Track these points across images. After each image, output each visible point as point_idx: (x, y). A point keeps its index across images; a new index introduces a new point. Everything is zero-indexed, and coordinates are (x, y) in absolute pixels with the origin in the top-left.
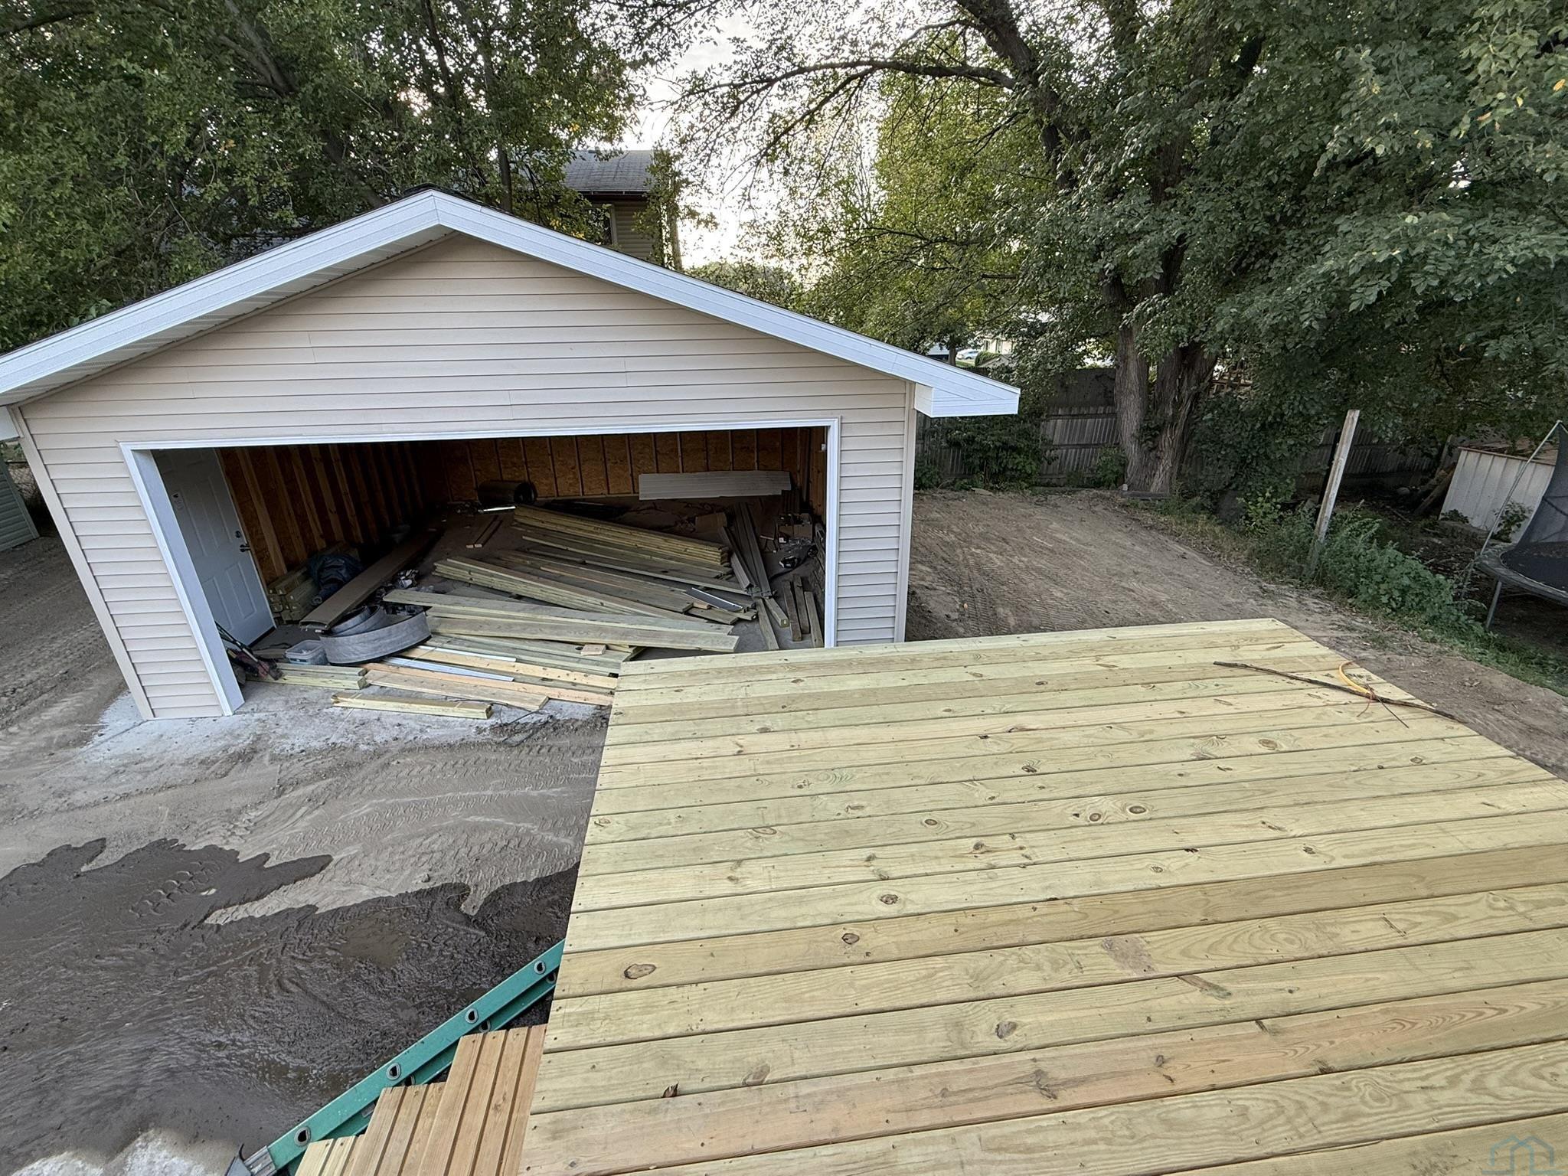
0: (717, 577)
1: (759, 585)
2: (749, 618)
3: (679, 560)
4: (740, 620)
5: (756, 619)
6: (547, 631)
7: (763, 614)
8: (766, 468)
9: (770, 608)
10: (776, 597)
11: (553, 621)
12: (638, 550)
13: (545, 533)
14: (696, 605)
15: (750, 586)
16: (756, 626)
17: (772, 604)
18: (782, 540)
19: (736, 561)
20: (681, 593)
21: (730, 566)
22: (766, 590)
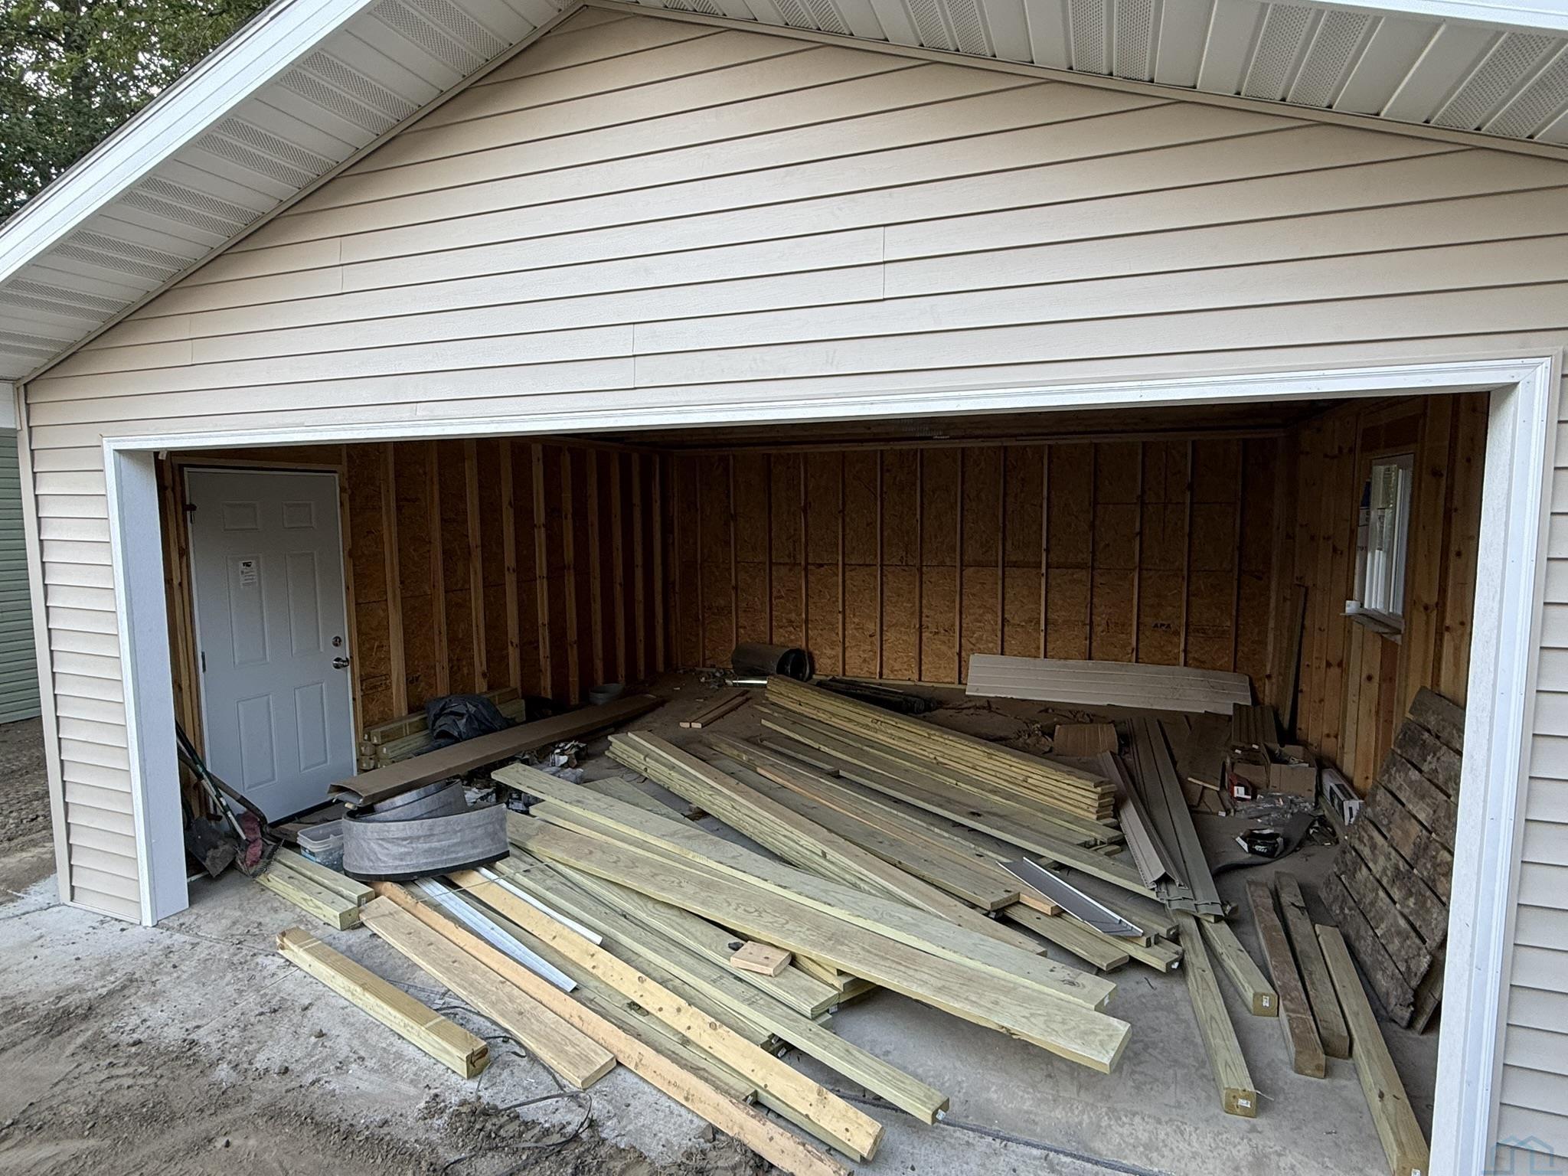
0: (1086, 845)
1: (1188, 882)
2: (1161, 966)
3: (1010, 796)
4: (1134, 963)
5: (1179, 970)
6: (690, 889)
7: (1198, 960)
8: (1200, 664)
9: (1220, 948)
10: (1231, 921)
11: (710, 871)
12: (937, 766)
13: (796, 720)
14: (1025, 899)
15: (1165, 880)
16: (1178, 991)
17: (1222, 936)
18: (1239, 792)
19: (1131, 818)
20: (995, 864)
21: (1118, 828)
22: (1207, 900)
